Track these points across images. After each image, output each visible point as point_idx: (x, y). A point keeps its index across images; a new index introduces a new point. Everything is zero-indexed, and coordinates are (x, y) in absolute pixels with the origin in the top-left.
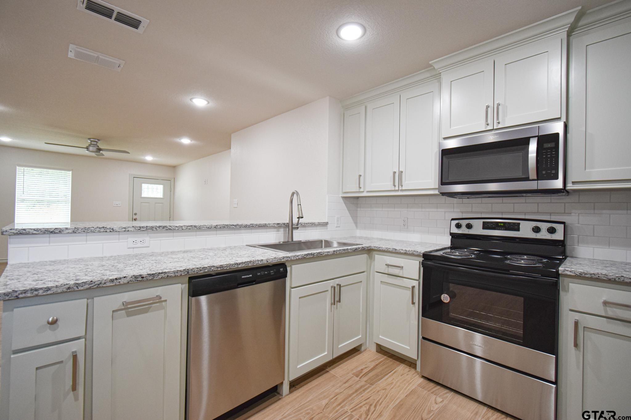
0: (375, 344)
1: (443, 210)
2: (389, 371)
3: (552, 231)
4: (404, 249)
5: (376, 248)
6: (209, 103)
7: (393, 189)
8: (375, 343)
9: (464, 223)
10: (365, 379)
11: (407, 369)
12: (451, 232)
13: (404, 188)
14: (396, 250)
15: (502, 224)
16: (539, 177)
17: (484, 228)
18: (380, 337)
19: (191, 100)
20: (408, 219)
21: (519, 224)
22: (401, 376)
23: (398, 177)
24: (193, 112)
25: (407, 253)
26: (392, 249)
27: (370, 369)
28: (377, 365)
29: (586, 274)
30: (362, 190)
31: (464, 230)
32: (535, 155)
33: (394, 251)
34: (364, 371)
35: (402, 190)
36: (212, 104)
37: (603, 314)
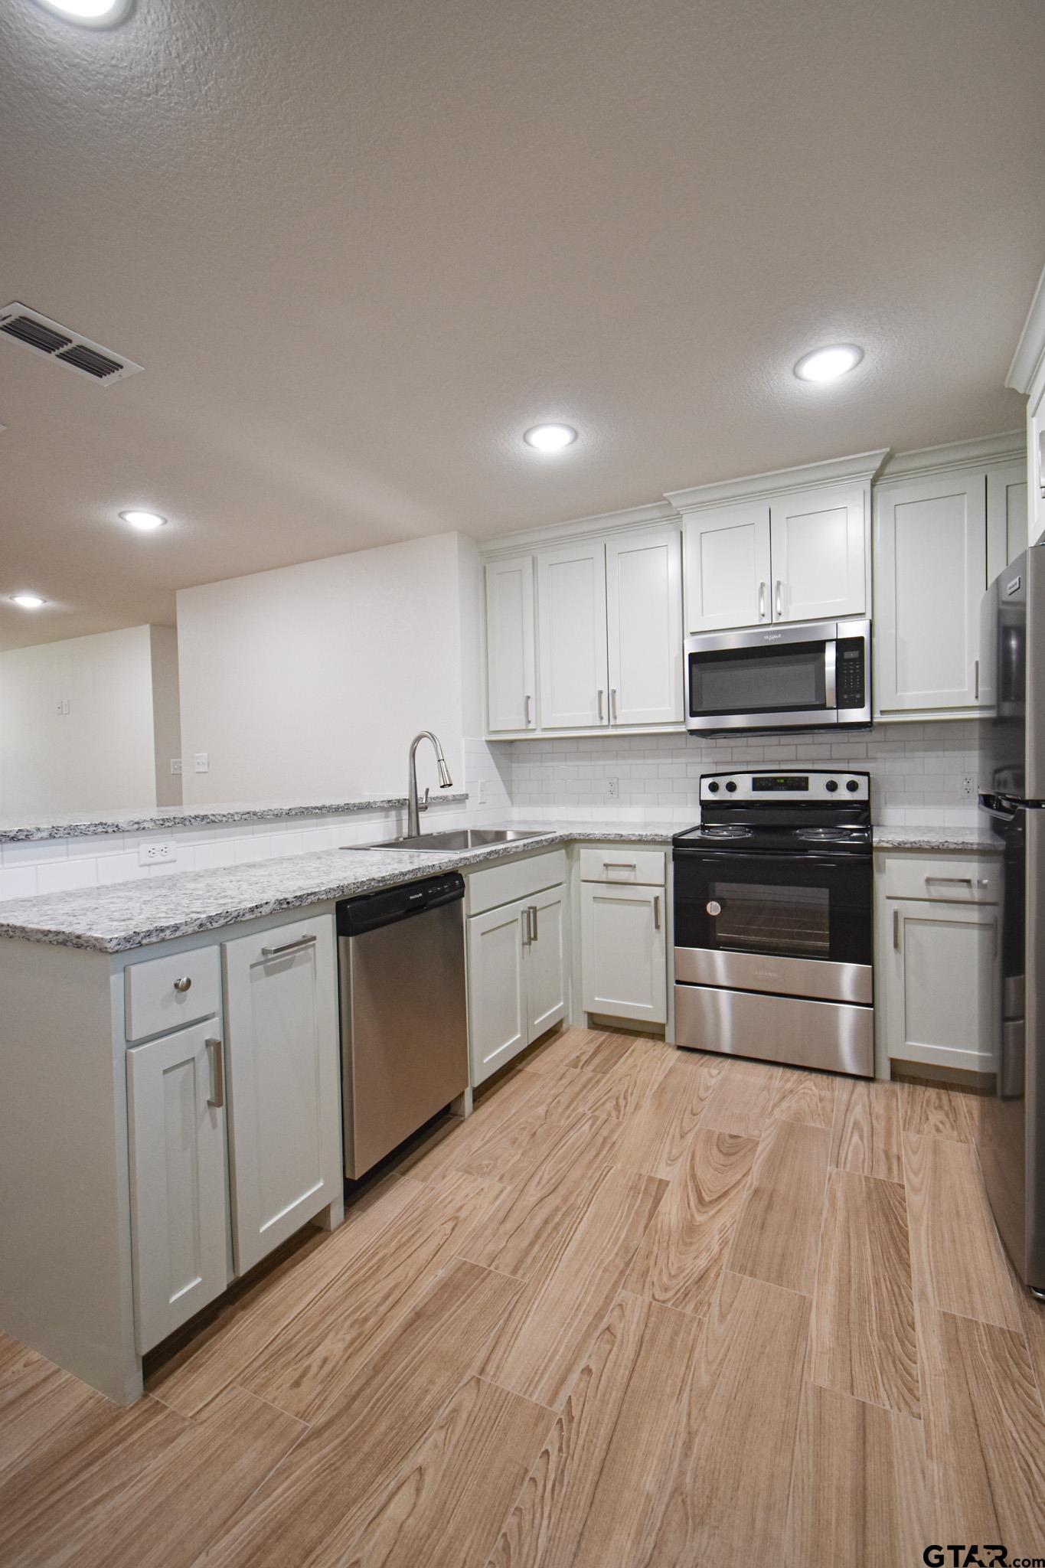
0: (586, 1015)
1: (683, 760)
2: (624, 1051)
3: (852, 787)
4: (637, 833)
5: (582, 837)
6: (166, 522)
7: (599, 724)
8: (585, 1012)
9: (722, 782)
10: (590, 1067)
11: (650, 1043)
12: (702, 799)
13: (618, 722)
14: (622, 836)
15: (782, 781)
16: (841, 704)
17: (755, 788)
18: (596, 999)
19: (121, 515)
20: (618, 780)
21: (807, 779)
22: (645, 1054)
23: (608, 699)
24: (129, 543)
25: (644, 841)
26: (613, 836)
27: (590, 1054)
28: (599, 1047)
29: (905, 843)
30: (531, 726)
31: (723, 795)
32: (834, 668)
33: (618, 839)
34: (582, 1058)
35: (616, 726)
36: (174, 525)
37: (926, 897)
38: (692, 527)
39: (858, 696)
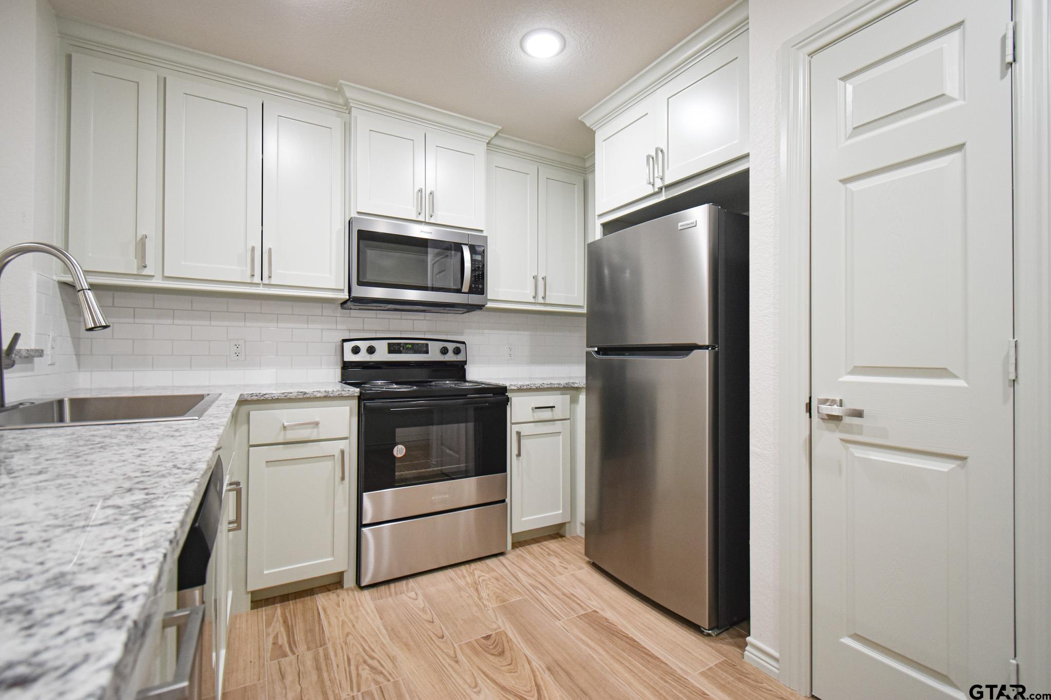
0: (249, 596)
3: (457, 351)
4: (323, 390)
7: (249, 281)
8: (249, 593)
10: (301, 646)
12: (345, 360)
13: (273, 282)
14: (305, 393)
15: (410, 346)
16: (471, 291)
17: (390, 352)
18: (266, 572)
20: (245, 341)
21: (427, 345)
22: (339, 607)
23: (262, 257)
25: (330, 397)
26: (296, 394)
27: (285, 633)
28: (286, 621)
29: (524, 386)
31: (363, 357)
32: (470, 265)
33: (301, 397)
34: (280, 643)
37: (532, 420)
38: (362, 121)
39: (480, 286)
